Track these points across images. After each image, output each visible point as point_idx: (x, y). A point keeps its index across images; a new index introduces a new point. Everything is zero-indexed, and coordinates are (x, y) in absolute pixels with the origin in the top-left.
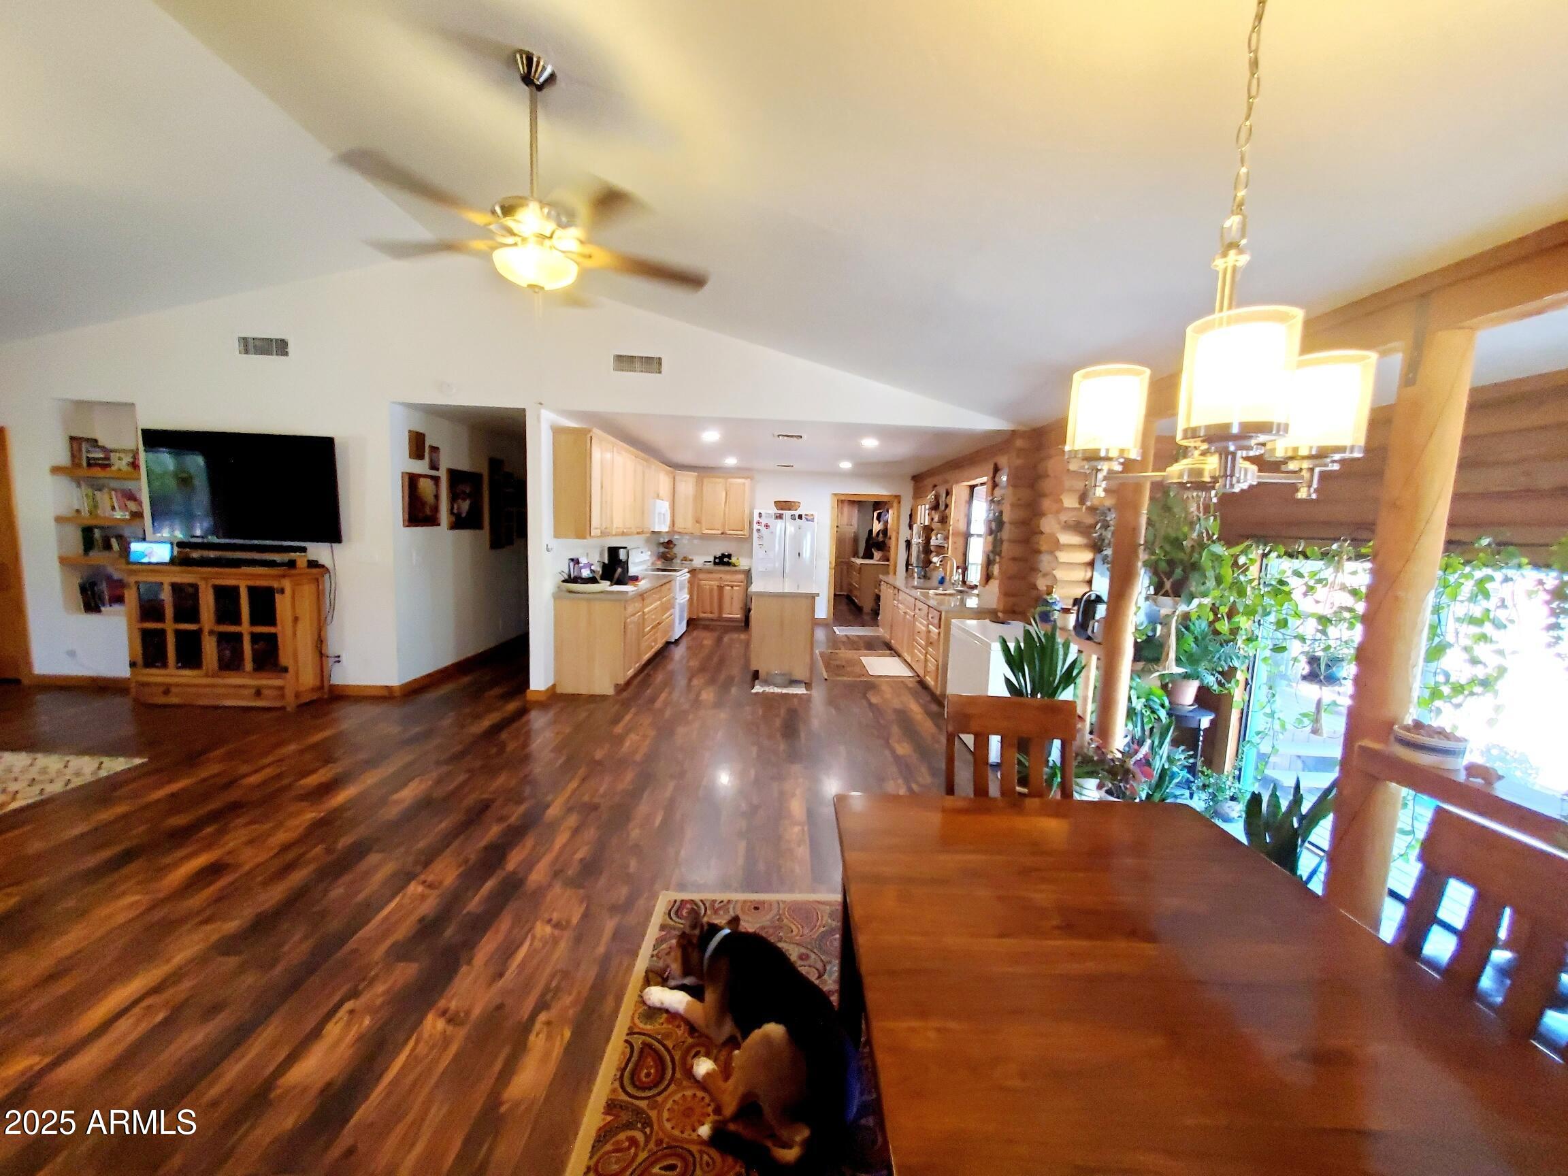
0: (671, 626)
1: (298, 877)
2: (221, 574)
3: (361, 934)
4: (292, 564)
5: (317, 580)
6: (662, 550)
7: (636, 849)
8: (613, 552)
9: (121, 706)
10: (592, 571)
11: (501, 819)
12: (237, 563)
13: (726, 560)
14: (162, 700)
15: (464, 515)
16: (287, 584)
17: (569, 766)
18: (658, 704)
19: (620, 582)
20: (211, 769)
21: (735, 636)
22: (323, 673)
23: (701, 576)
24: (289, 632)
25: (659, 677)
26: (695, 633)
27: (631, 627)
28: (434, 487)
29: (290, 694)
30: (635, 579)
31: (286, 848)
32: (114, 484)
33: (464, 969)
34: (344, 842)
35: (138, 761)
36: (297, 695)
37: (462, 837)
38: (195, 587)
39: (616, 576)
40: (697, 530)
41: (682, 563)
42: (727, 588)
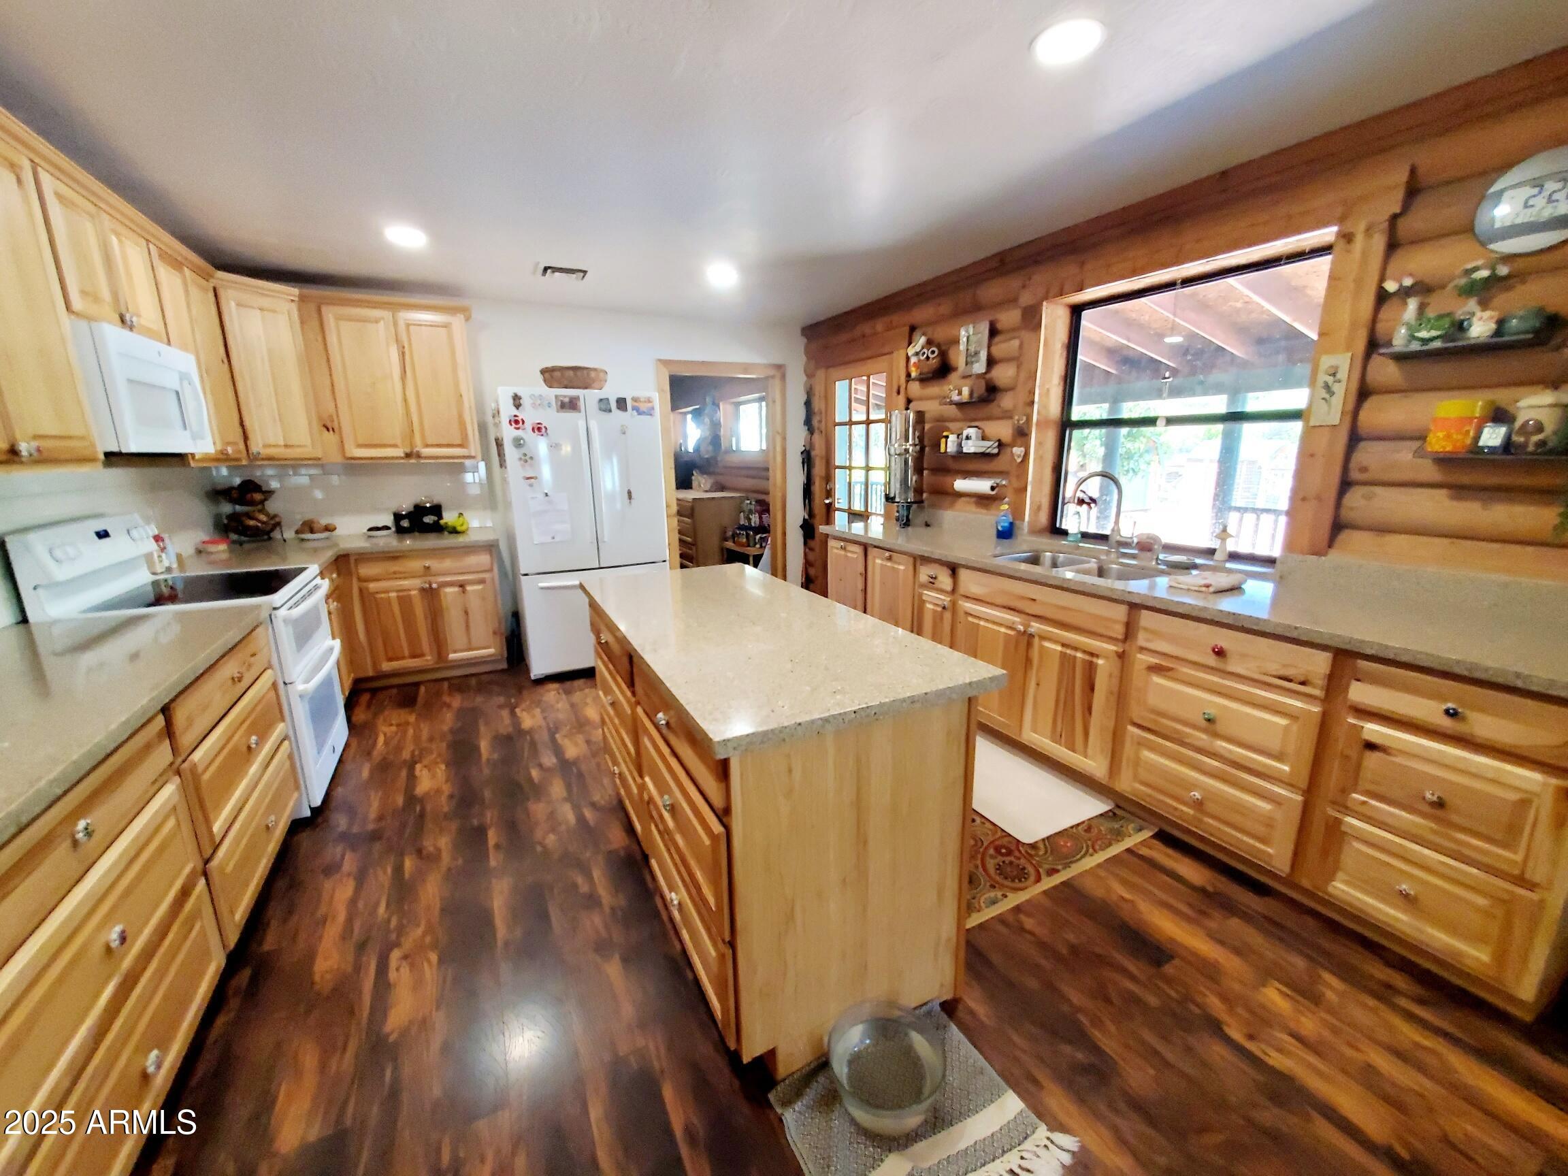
0: (296, 763)
6: (227, 508)
13: (428, 519)
23: (365, 570)
40: (326, 446)
41: (303, 540)
42: (449, 590)
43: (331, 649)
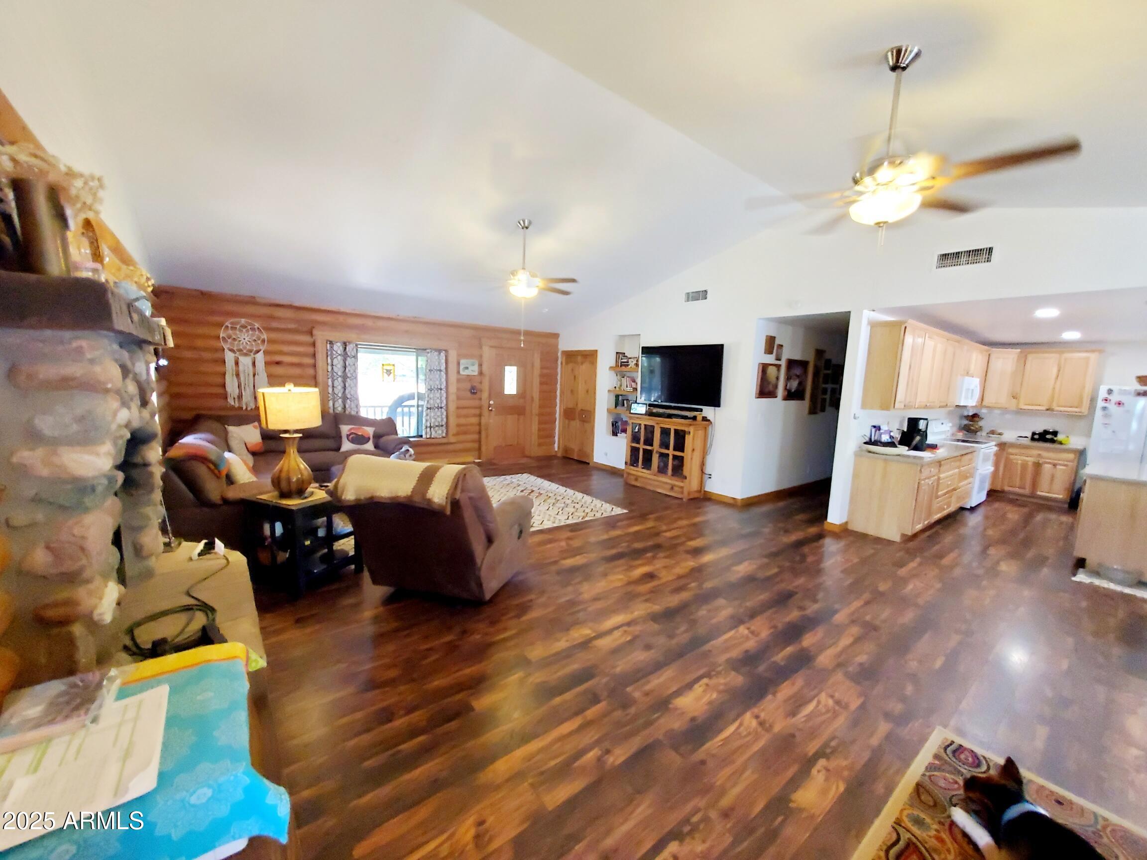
0: (968, 494)
1: (685, 596)
2: (665, 421)
3: (713, 642)
4: (695, 418)
5: (706, 428)
6: (966, 422)
7: (913, 677)
8: (913, 423)
9: (619, 481)
10: (891, 437)
11: (802, 608)
12: (670, 416)
13: (1048, 436)
14: (634, 483)
15: (793, 390)
16: (691, 429)
17: (855, 588)
18: (946, 561)
19: (916, 448)
20: (650, 524)
21: (1053, 516)
22: (702, 483)
23: (1011, 450)
24: (689, 457)
25: (948, 538)
26: (997, 505)
27: (924, 488)
28: (777, 372)
29: (686, 492)
30: (934, 447)
31: (680, 577)
32: (628, 374)
33: (770, 697)
34: (708, 585)
35: (625, 511)
36: (689, 494)
37: (774, 609)
38: (653, 427)
39: (914, 443)
40: (1012, 405)
41: (989, 437)
42: (1047, 466)
43: (990, 469)
